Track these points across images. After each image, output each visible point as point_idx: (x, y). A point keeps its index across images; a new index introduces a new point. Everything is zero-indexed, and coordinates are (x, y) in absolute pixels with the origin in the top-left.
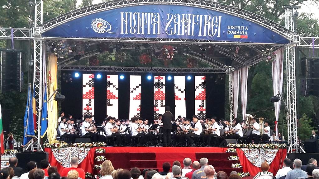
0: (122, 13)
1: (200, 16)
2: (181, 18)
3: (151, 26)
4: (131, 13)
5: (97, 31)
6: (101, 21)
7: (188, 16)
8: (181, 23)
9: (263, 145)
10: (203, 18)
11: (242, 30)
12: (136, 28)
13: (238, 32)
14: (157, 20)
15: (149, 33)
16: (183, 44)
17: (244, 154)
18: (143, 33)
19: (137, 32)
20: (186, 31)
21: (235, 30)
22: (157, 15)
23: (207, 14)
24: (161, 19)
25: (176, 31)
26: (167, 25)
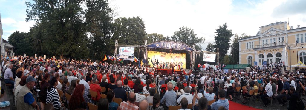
4: (164, 43)
6: (158, 44)
7: (175, 44)
9: (188, 70)
10: (178, 45)
13: (185, 48)
16: (174, 50)
17: (184, 71)
18: (166, 47)
20: (175, 47)
22: (169, 44)
25: (173, 47)
26: (171, 46)
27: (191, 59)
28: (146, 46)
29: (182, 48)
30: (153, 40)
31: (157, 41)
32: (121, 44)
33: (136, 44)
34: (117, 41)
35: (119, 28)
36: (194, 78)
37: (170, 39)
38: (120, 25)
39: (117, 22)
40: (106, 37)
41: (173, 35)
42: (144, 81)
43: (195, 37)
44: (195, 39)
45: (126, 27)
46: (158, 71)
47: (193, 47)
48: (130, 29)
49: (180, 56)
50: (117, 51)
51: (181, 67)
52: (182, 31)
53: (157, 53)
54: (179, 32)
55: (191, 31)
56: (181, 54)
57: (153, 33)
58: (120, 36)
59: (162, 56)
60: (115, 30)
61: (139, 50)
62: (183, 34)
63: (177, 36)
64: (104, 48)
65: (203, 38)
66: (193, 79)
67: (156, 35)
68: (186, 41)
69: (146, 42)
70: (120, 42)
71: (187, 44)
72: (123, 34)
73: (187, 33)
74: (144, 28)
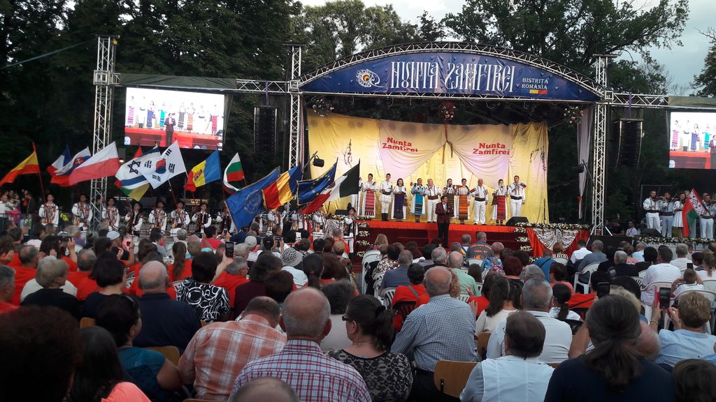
0: (393, 63)
1: (488, 67)
2: (465, 69)
3: (428, 79)
4: (404, 63)
5: (362, 85)
6: (367, 72)
7: (473, 66)
8: (464, 75)
9: (560, 225)
10: (493, 68)
11: (540, 84)
12: (409, 81)
13: (536, 87)
14: (434, 71)
15: (424, 87)
16: (467, 101)
17: (535, 235)
18: (417, 87)
19: (410, 86)
20: (470, 84)
21: (531, 83)
22: (435, 65)
23: (498, 64)
24: (441, 70)
25: (458, 84)
26: (447, 77)
28: (295, 85)
29: (518, 91)
31: (364, 53)
34: (105, 48)
47: (594, 74)
49: (505, 140)
53: (360, 126)
56: (513, 128)
69: (297, 63)
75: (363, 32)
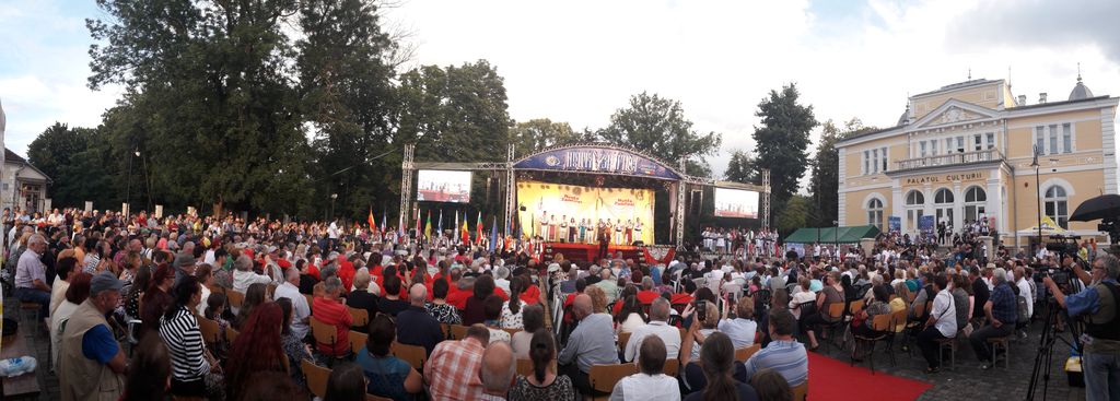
0: (568, 152)
2: (610, 157)
3: (588, 162)
4: (574, 153)
5: (549, 165)
6: (552, 157)
7: (615, 156)
8: (610, 161)
9: (660, 245)
10: (625, 157)
11: (651, 168)
12: (578, 163)
13: (649, 170)
14: (592, 158)
15: (586, 167)
16: (611, 175)
17: (648, 251)
18: (582, 167)
19: (578, 166)
20: (613, 166)
21: (646, 168)
22: (592, 154)
23: (628, 155)
24: (596, 157)
25: (606, 166)
26: (600, 162)
27: (673, 209)
28: (510, 165)
29: (639, 171)
30: (537, 144)
31: (551, 147)
32: (422, 161)
33: (478, 158)
34: (409, 149)
35: (415, 105)
36: (683, 274)
37: (596, 139)
38: (418, 93)
39: (409, 82)
40: (373, 136)
41: (606, 124)
42: (503, 284)
43: (685, 130)
44: (688, 137)
45: (439, 100)
46: (556, 250)
47: (678, 166)
48: (455, 106)
49: (633, 198)
50: (409, 185)
51: (636, 236)
52: (640, 110)
53: (548, 187)
54: (629, 112)
55: (673, 111)
56: (636, 191)
57: (534, 118)
58: (422, 131)
59: (566, 198)
60: (404, 112)
61: (489, 180)
62: (644, 122)
63: (622, 125)
64: (365, 176)
65: (715, 136)
66: (679, 278)
67: (544, 126)
68: (655, 145)
69: (511, 151)
70: (420, 152)
71: (658, 155)
72: (430, 126)
73: (657, 118)
74: (505, 102)
75: (551, 136)
